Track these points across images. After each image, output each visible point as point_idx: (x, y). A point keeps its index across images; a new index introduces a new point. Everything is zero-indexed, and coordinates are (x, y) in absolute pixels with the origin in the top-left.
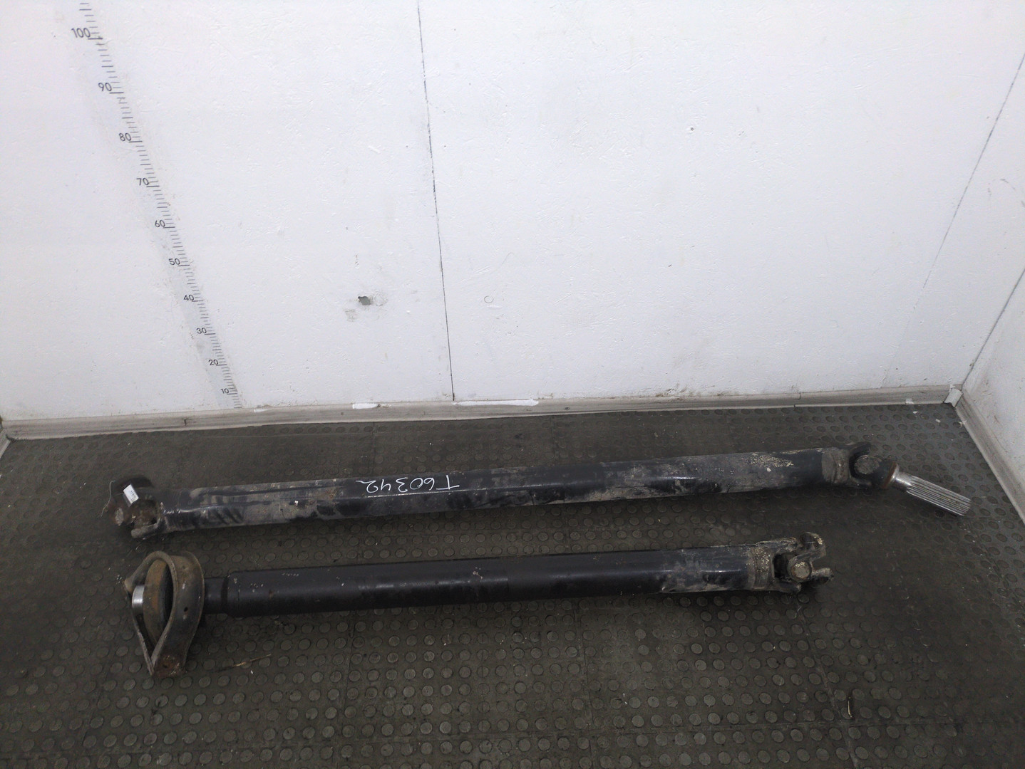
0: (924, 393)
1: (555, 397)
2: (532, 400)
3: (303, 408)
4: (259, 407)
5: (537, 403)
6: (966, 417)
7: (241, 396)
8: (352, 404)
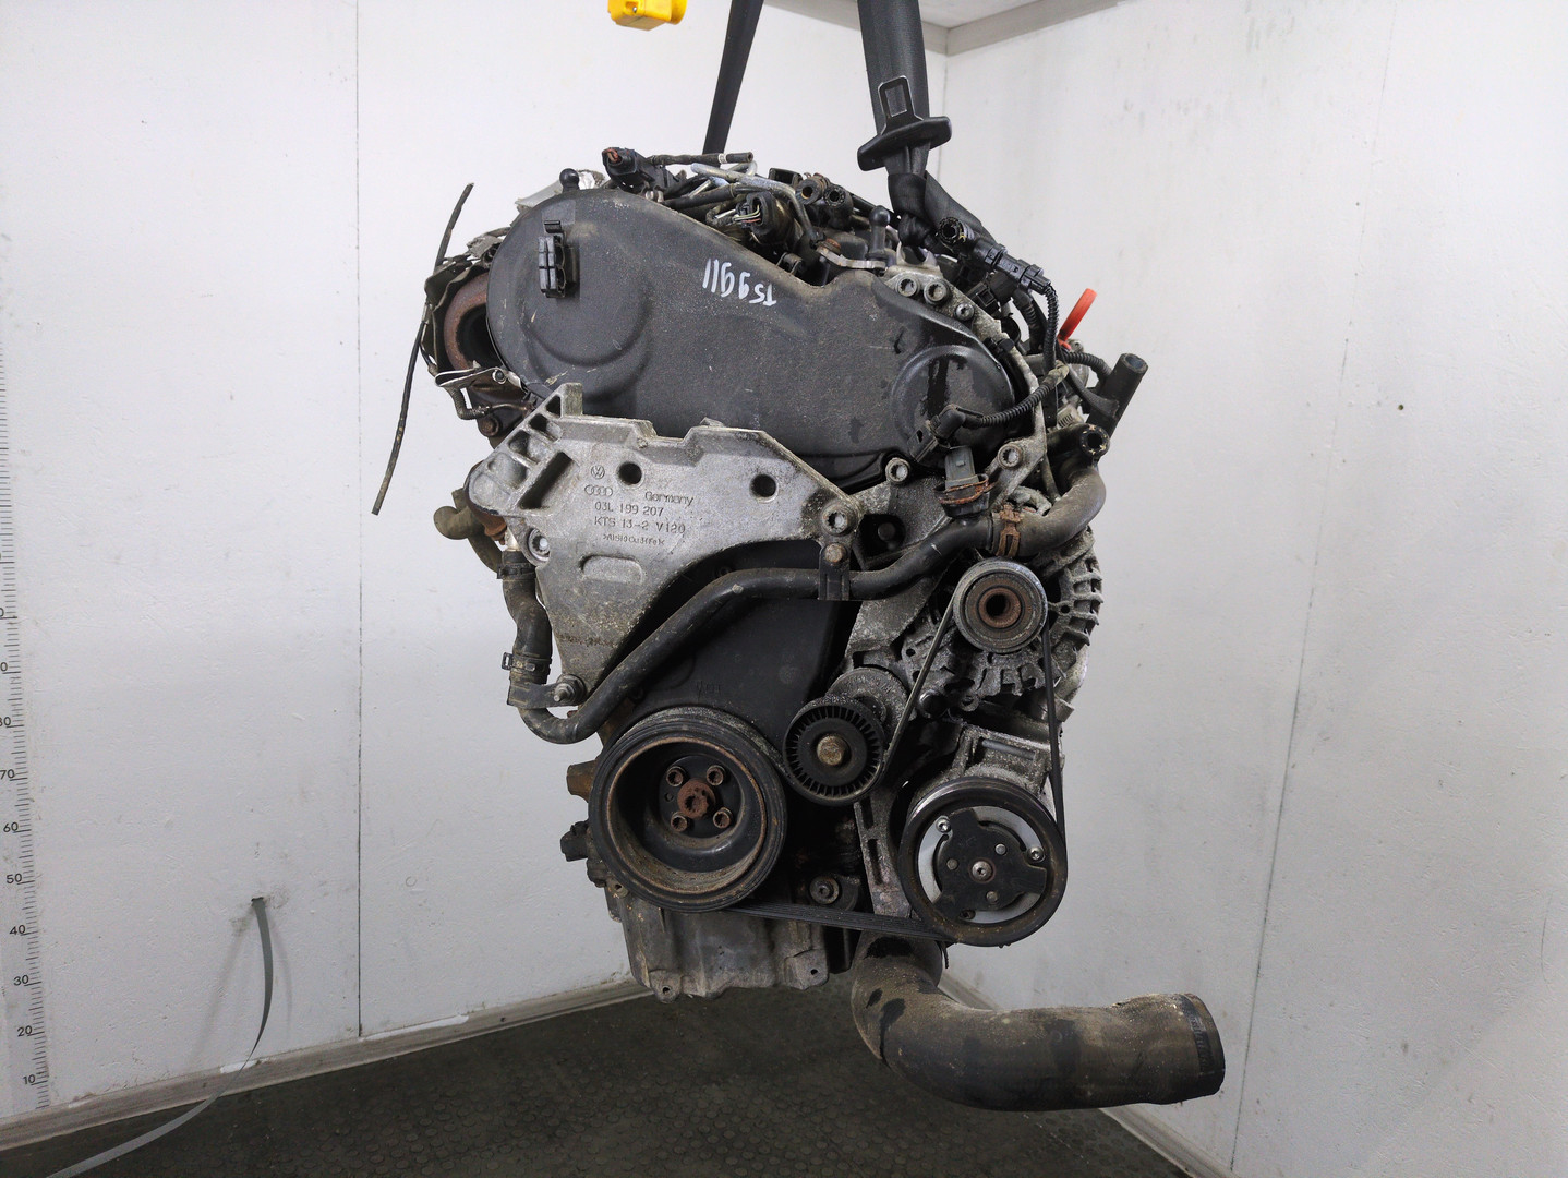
1: (487, 1008)
2: (459, 1017)
3: (145, 1088)
4: (76, 1100)
5: (466, 1018)
7: (53, 1084)
8: (219, 1067)
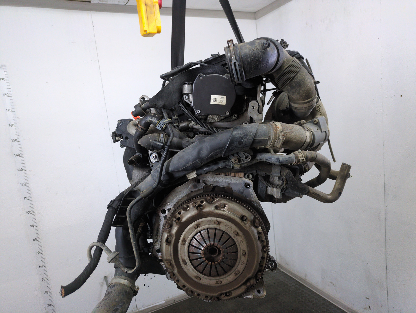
1: (170, 298)
2: (163, 301)
5: (164, 302)
6: (281, 269)
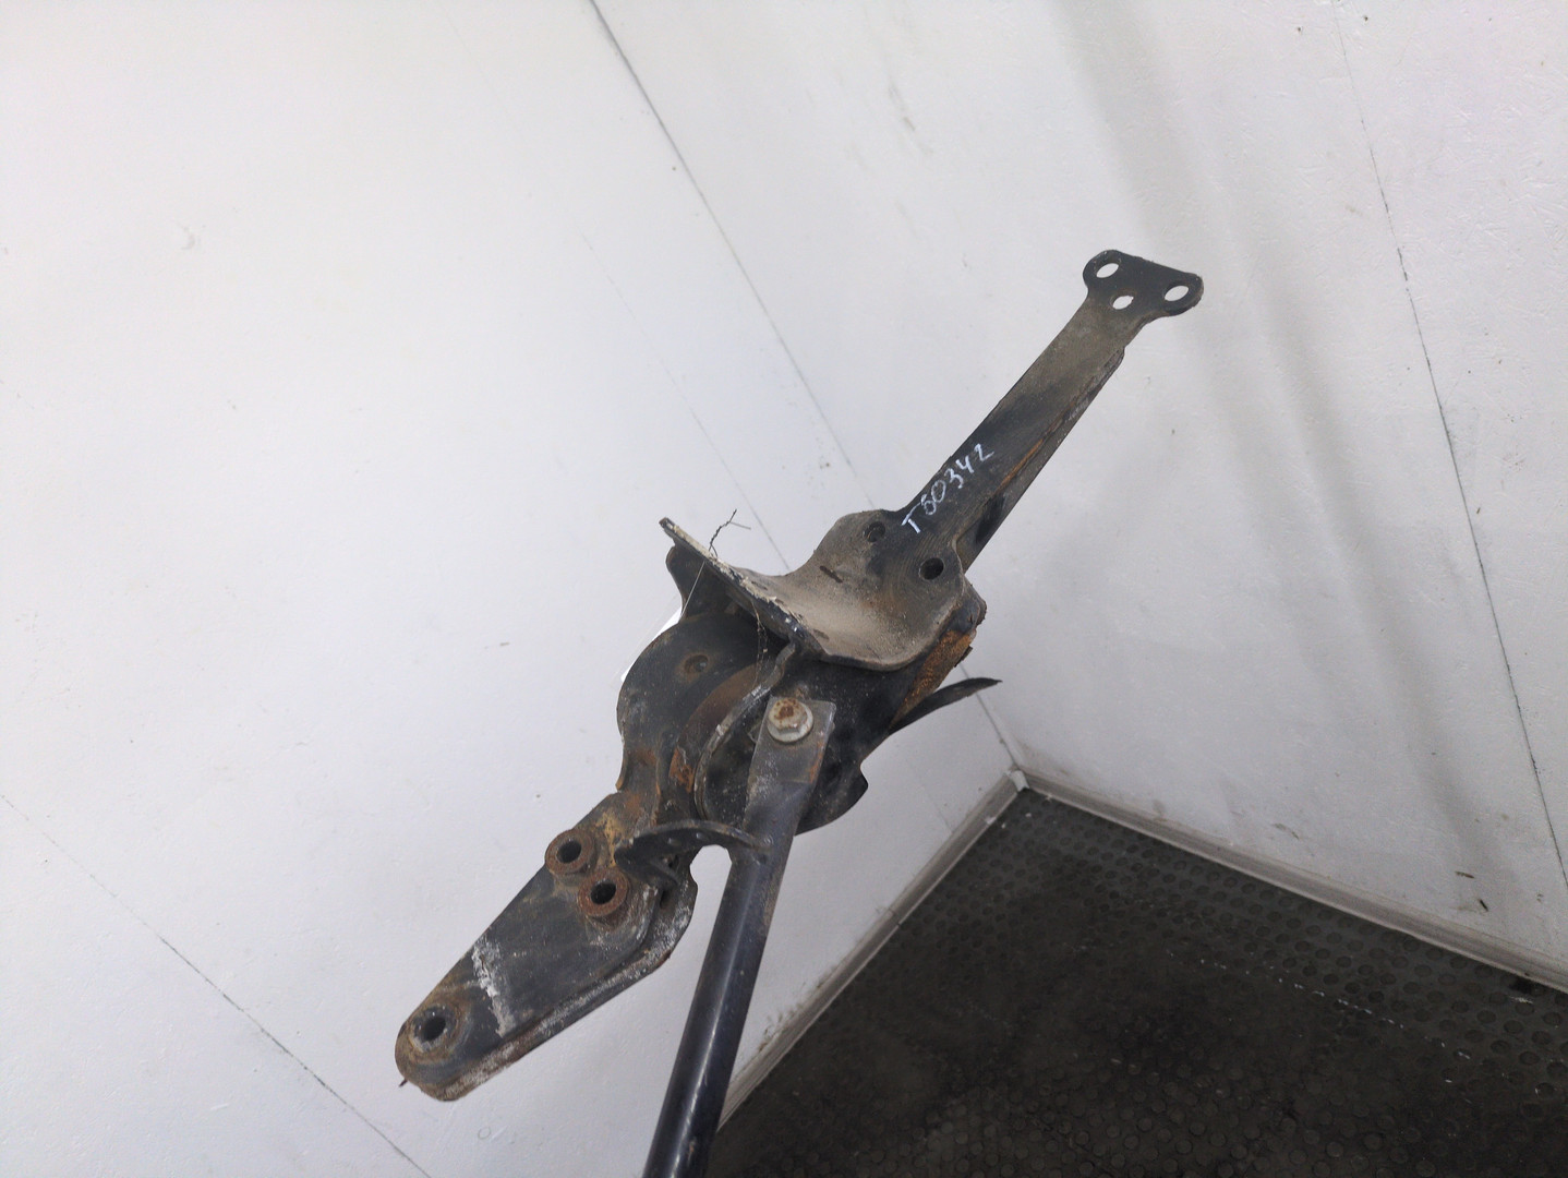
0: (991, 802)
